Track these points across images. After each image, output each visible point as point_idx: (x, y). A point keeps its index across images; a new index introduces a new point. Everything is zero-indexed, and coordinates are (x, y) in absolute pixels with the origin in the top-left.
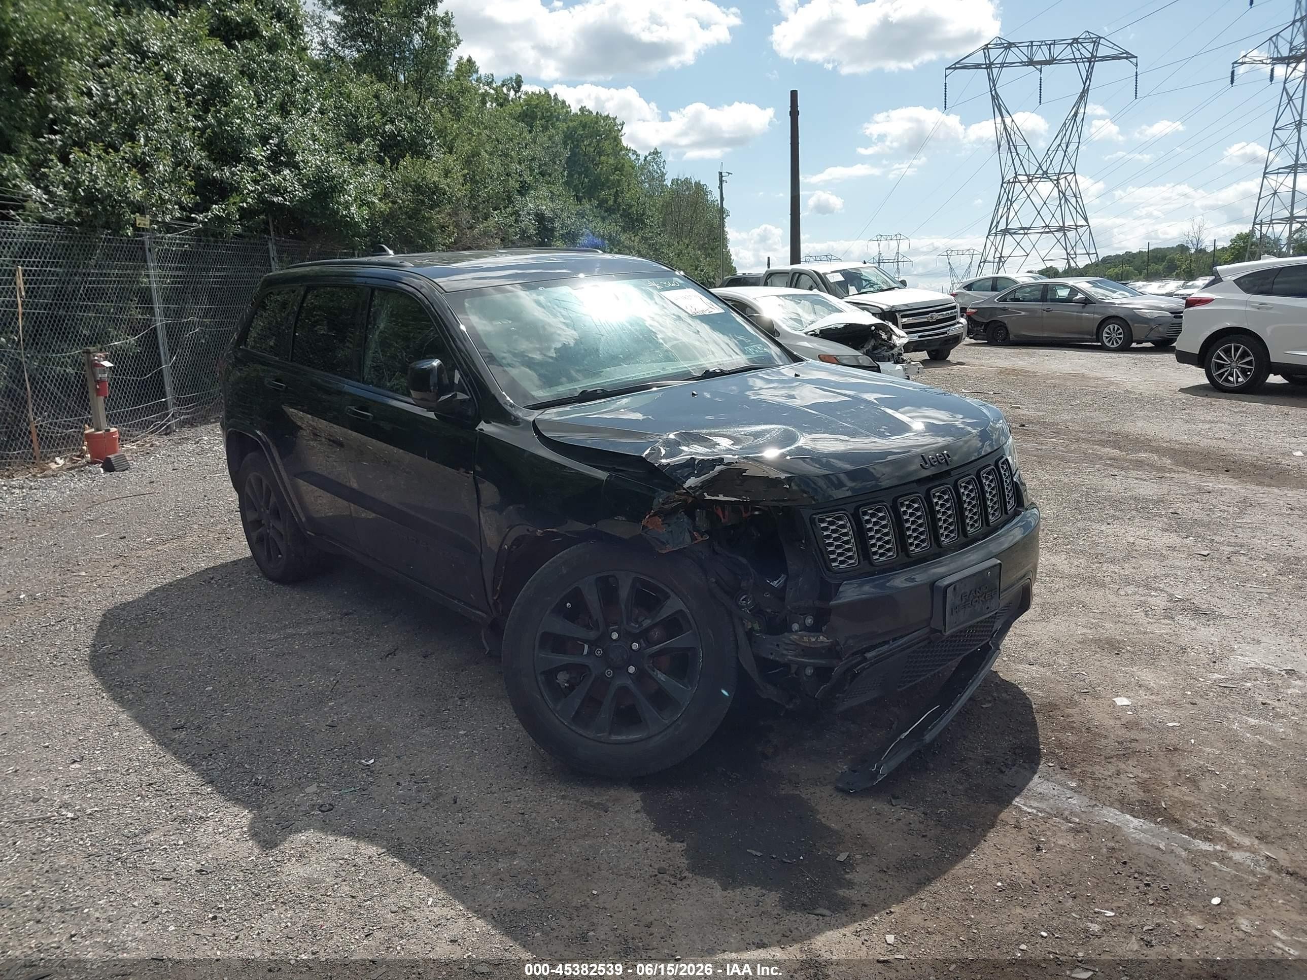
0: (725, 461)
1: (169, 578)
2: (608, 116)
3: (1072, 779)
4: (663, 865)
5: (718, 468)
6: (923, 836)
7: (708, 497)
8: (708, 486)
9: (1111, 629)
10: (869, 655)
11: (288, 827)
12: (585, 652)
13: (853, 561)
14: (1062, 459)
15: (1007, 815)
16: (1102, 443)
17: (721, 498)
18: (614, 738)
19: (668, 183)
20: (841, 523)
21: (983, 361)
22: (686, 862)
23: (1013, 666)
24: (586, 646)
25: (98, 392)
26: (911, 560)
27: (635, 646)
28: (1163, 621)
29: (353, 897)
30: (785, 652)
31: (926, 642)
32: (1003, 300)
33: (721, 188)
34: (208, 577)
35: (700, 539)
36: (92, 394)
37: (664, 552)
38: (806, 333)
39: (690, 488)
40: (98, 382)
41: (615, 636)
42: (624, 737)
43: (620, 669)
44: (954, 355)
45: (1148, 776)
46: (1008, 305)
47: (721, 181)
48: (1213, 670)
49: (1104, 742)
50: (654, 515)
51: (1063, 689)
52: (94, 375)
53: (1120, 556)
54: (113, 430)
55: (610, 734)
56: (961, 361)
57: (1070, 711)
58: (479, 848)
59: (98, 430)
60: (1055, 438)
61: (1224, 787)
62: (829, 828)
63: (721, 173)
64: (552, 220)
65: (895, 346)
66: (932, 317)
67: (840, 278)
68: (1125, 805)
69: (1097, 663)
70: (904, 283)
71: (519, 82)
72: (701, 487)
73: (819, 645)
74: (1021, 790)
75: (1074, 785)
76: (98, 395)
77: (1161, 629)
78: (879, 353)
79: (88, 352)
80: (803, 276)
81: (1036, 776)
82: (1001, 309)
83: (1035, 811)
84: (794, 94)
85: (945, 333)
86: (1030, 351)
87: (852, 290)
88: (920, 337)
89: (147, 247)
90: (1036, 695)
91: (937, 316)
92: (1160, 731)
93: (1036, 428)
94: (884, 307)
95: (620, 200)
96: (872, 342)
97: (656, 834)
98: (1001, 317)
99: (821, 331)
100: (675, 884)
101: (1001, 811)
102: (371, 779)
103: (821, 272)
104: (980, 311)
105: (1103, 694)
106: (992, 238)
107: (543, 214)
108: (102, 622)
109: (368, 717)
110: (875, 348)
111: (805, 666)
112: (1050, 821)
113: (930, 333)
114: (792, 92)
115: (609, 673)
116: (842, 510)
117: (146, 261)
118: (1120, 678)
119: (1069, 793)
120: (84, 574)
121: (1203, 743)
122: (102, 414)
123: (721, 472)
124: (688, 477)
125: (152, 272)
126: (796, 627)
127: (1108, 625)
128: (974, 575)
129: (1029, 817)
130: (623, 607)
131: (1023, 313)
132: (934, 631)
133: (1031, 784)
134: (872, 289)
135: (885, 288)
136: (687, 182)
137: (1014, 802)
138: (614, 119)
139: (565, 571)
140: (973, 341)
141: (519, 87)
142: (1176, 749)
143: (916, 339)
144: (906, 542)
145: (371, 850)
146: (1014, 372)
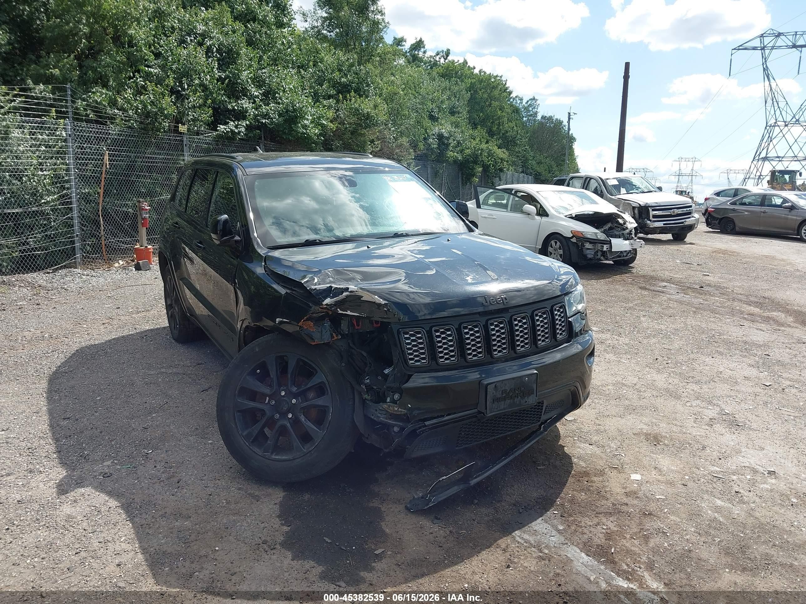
0: (350, 290)
1: (126, 333)
2: (497, 76)
3: (562, 524)
4: (268, 539)
5: (345, 294)
6: (440, 547)
7: (340, 312)
8: (339, 304)
9: (663, 428)
10: (427, 423)
11: (80, 484)
12: (267, 402)
13: (425, 361)
14: (713, 311)
15: (503, 542)
16: (749, 303)
17: (349, 313)
18: (273, 457)
19: (539, 117)
20: (418, 336)
21: (708, 243)
22: (282, 539)
23: (578, 444)
24: (268, 398)
25: (143, 225)
26: (467, 364)
27: (294, 401)
28: (703, 427)
29: (85, 530)
30: (379, 415)
31: (474, 419)
32: (734, 203)
33: (569, 122)
34: (144, 335)
35: (336, 338)
36: (140, 225)
37: (313, 344)
38: (566, 216)
39: (327, 304)
40: (143, 219)
41: (283, 393)
42: (280, 457)
43: (284, 415)
44: (689, 238)
45: (616, 529)
46: (736, 207)
47: (569, 119)
48: (715, 464)
49: (604, 502)
50: (307, 320)
51: (600, 464)
52: (141, 215)
53: (704, 379)
54: (149, 247)
55: (272, 453)
56: (694, 242)
57: (595, 479)
58: (173, 511)
59: (141, 246)
60: (719, 297)
61: (666, 545)
62: (384, 531)
63: (569, 113)
64: (448, 139)
65: (627, 228)
66: (674, 212)
67: (615, 182)
68: (587, 547)
69: (637, 449)
70: (660, 189)
71: (448, 53)
72: (335, 305)
73: (399, 413)
74: (524, 526)
75: (561, 528)
76: (143, 226)
77: (697, 431)
78: (613, 232)
79: (139, 202)
80: (592, 180)
81: (541, 519)
82: (731, 209)
83: (523, 542)
84: (627, 65)
85: (683, 223)
86: (743, 238)
87: (623, 191)
88: (664, 224)
89: (185, 143)
90: (579, 464)
91: (680, 211)
92: (649, 499)
93: (710, 289)
94: (641, 203)
95: (501, 127)
96: (609, 225)
97: (277, 519)
98: (731, 215)
99: (576, 215)
100: (266, 552)
101: (502, 538)
102: (143, 462)
103: (603, 178)
104: (717, 210)
105: (626, 470)
106: (755, 162)
107: (442, 134)
108: (74, 354)
109: (167, 426)
110: (611, 228)
111: (393, 426)
112: (529, 550)
113: (672, 222)
114: (626, 63)
115: (277, 416)
116: (421, 327)
117: (183, 151)
118: (646, 461)
119: (554, 533)
120: (85, 326)
121: (673, 513)
122: (145, 237)
123: (347, 296)
124: (325, 298)
125: (186, 158)
126: (388, 400)
127: (663, 425)
128: (513, 379)
129: (517, 545)
130: (289, 376)
131: (746, 213)
132: (480, 412)
133: (533, 523)
134: (637, 191)
135: (646, 191)
136: (550, 118)
137: (513, 534)
138: (501, 77)
139: (257, 350)
140: (711, 230)
141: (447, 56)
142: (650, 514)
143: (662, 225)
144: (464, 352)
145: (113, 503)
146: (724, 252)
